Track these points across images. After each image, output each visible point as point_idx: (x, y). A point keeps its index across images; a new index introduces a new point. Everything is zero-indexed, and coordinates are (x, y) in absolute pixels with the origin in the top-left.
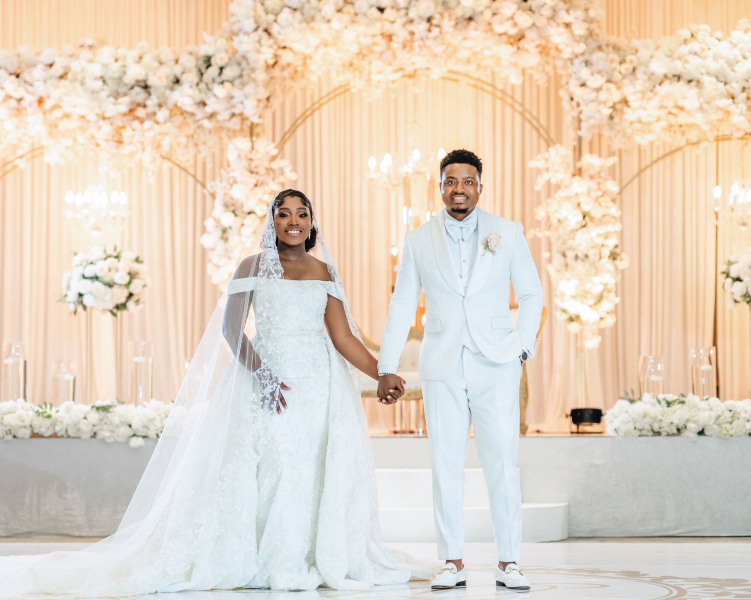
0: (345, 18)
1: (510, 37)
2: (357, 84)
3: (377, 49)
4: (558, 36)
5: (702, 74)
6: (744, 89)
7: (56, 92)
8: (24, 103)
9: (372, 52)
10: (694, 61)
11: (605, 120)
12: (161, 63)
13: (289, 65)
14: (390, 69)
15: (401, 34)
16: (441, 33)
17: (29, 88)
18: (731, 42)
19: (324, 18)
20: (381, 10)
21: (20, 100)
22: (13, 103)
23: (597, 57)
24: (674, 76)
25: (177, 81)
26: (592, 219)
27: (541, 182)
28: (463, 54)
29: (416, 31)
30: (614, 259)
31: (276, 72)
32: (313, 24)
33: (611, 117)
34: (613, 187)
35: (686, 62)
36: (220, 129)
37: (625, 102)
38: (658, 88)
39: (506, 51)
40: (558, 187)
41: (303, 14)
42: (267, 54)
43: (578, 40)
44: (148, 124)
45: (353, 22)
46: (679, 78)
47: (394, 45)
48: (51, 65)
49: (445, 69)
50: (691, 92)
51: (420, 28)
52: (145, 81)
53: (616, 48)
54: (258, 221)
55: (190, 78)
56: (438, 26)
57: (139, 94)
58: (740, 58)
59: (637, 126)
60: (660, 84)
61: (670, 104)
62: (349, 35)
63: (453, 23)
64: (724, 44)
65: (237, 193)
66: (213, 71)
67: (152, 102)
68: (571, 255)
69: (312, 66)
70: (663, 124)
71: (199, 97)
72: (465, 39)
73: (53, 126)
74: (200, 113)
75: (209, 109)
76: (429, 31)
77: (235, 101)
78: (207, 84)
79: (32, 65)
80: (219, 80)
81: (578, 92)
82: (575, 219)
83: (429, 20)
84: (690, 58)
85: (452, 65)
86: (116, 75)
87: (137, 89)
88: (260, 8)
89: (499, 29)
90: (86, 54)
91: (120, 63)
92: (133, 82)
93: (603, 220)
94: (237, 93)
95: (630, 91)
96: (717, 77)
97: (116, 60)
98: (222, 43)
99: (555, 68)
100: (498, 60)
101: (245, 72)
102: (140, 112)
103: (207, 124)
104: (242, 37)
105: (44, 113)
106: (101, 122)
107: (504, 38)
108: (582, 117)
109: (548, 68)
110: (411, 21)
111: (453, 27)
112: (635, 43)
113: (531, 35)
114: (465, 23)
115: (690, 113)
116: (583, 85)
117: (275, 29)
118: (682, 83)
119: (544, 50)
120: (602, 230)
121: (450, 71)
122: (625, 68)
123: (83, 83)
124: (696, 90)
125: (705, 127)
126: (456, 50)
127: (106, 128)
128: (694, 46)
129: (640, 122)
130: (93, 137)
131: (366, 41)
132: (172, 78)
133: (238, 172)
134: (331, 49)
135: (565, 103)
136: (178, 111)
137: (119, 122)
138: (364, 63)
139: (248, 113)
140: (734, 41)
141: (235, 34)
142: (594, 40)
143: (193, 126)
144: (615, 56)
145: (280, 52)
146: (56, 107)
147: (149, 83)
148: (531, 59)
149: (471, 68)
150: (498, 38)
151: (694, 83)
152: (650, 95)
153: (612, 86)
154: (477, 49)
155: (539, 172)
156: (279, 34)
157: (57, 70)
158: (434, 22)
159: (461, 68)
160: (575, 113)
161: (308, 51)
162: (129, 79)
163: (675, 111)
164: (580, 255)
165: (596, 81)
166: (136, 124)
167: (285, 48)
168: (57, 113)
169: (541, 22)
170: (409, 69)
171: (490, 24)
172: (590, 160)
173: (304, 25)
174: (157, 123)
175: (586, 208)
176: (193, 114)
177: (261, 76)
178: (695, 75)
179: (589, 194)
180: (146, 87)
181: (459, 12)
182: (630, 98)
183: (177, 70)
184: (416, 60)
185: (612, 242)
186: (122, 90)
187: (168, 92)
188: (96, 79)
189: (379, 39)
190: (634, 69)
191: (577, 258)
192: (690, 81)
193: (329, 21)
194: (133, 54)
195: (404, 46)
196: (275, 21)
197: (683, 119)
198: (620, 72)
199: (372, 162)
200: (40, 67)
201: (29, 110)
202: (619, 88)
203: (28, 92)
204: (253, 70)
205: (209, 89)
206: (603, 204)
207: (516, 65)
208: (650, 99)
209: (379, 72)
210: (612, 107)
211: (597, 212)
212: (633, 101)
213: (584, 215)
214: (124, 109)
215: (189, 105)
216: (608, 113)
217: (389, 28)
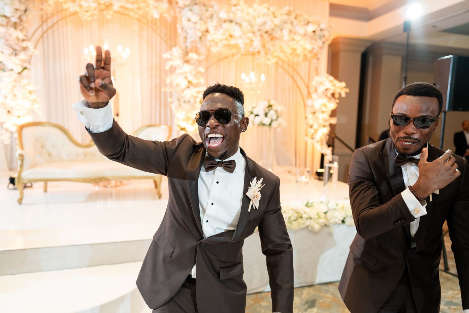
5: (242, 21)
6: (259, 30)
11: (198, 39)
18: (253, 9)
23: (196, 8)
24: (229, 20)
26: (192, 84)
27: (168, 65)
33: (201, 38)
34: (202, 70)
35: (236, 14)
37: (207, 31)
38: (223, 25)
40: (176, 68)
50: (237, 28)
53: (204, 5)
58: (257, 16)
59: (212, 43)
60: (224, 23)
61: (227, 34)
64: (251, 9)
68: (182, 100)
70: (223, 43)
81: (186, 24)
82: (184, 83)
95: (211, 26)
96: (248, 23)
99: (175, 12)
108: (188, 36)
109: (172, 12)
112: (212, 3)
115: (236, 39)
116: (189, 20)
118: (233, 24)
120: (197, 89)
122: (208, 14)
124: (239, 28)
125: (242, 46)
128: (238, 7)
129: (214, 41)
135: (179, 31)
140: (255, 9)
144: (203, 8)
148: (164, 6)
151: (238, 25)
152: (219, 27)
153: (202, 22)
155: (167, 60)
160: (184, 34)
163: (228, 38)
165: (195, 18)
172: (193, 56)
175: (190, 79)
178: (239, 21)
179: (191, 73)
190: (212, 15)
191: (185, 102)
192: (237, 23)
197: (233, 42)
198: (206, 16)
199: (85, 50)
202: (205, 23)
206: (198, 78)
207: (157, 8)
208: (219, 30)
210: (202, 32)
211: (194, 81)
212: (211, 30)
213: (189, 82)
216: (200, 34)
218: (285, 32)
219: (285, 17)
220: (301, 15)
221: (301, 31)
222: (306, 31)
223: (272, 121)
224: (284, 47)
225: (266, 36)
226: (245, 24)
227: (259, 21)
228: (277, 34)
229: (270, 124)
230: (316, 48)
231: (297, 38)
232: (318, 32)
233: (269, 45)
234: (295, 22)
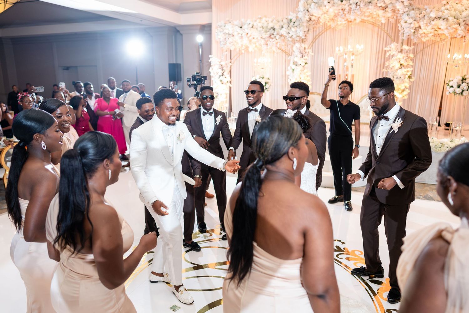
0: (330, 4)
1: (383, 7)
2: (334, 25)
3: (340, 14)
4: (399, 6)
5: (449, 17)
6: (464, 21)
7: (250, 32)
8: (243, 35)
9: (338, 15)
10: (446, 12)
11: (412, 33)
12: (278, 22)
13: (314, 20)
14: (343, 20)
15: (347, 8)
16: (360, 7)
17: (244, 31)
18: (462, 4)
19: (324, 5)
20: (342, 1)
21: (242, 34)
22: (240, 35)
23: (412, 13)
24: (438, 17)
25: (283, 27)
26: (403, 66)
28: (367, 14)
29: (352, 7)
30: (410, 78)
31: (310, 22)
32: (321, 7)
33: (414, 32)
34: (412, 56)
35: (444, 12)
36: (294, 40)
37: (420, 27)
38: (432, 22)
39: (381, 12)
40: (393, 56)
41: (318, 4)
42: (307, 18)
43: (405, 7)
44: (274, 40)
45: (333, 6)
46: (440, 18)
47: (345, 12)
48: (250, 24)
49: (360, 19)
50: (444, 23)
51: (353, 6)
52: (274, 27)
53: (419, 9)
54: (302, 67)
55: (285, 26)
56: (359, 5)
57: (272, 31)
58: (464, 10)
60: (433, 21)
61: (436, 27)
62: (331, 10)
63: (364, 4)
64: (459, 5)
65: (296, 59)
66: (292, 23)
67: (275, 33)
69: (321, 20)
70: (432, 34)
71: (288, 31)
72: (368, 9)
73: (250, 41)
74: (288, 36)
75: (290, 35)
76: (356, 7)
77: (298, 32)
78: (290, 27)
79: (245, 24)
80: (293, 26)
81: (404, 25)
82: (398, 66)
83: (357, 3)
85: (363, 18)
86: (266, 26)
87: (272, 30)
88: (306, 3)
89: (379, 5)
90: (258, 20)
91: (267, 22)
92: (270, 28)
93: (407, 66)
94: (298, 30)
95: (422, 24)
96: (454, 17)
97: (266, 22)
98: (294, 15)
99: (397, 17)
100: (378, 15)
101: (301, 23)
102: (272, 36)
103: (289, 39)
104: (300, 13)
105: (248, 38)
106: (262, 39)
107: (381, 8)
108: (405, 33)
109: (395, 17)
110: (351, 4)
111: (364, 5)
112: (426, 7)
113: (390, 6)
114: (368, 4)
115: (442, 30)
116: (406, 22)
118: (441, 20)
119: (394, 11)
120: (406, 70)
121: (362, 20)
122: (421, 16)
123: (257, 29)
124: (446, 22)
125: (447, 35)
126: (365, 13)
127: (264, 41)
128: (448, 6)
129: (424, 34)
130: (260, 44)
131: (336, 12)
132: (281, 26)
133: (297, 53)
134: (326, 15)
135: (400, 29)
136: (282, 35)
137: (266, 40)
138: (336, 19)
139: (301, 36)
140: (463, 4)
141: (298, 12)
142: (411, 7)
143: (286, 40)
144: (418, 12)
145: (311, 17)
146: (251, 36)
147: (275, 28)
148: (389, 14)
149: (369, 18)
150: (379, 8)
151: (445, 20)
152: (429, 24)
153: (416, 22)
154: (371, 12)
155: (388, 51)
156: (311, 11)
157: (251, 26)
158: (358, 4)
159: (366, 19)
160: (402, 31)
161: (318, 16)
162: (269, 27)
163: (437, 29)
164: (398, 77)
165: (410, 21)
166: (271, 40)
167: (313, 15)
170: (350, 20)
171: (376, 3)
172: (405, 47)
173: (318, 8)
174: (276, 39)
175: (402, 62)
176: (286, 36)
177: (305, 24)
178: (447, 16)
179: (403, 58)
180: (274, 29)
181: (366, 0)
182: (422, 26)
183: (282, 24)
184: (351, 17)
185: (409, 74)
186: (268, 30)
187: (279, 30)
188: (260, 27)
189: (341, 11)
190: (424, 16)
191: (397, 78)
192: (444, 19)
193: (326, 6)
194: (270, 20)
195: (348, 13)
196: (310, 7)
197: (440, 32)
198: (419, 17)
199: (337, 49)
200: (246, 25)
201: (244, 37)
202: (418, 23)
203: (243, 32)
204: (303, 23)
205: (291, 29)
206: (408, 61)
207: (384, 16)
208: (428, 26)
209: (340, 21)
211: (405, 64)
212: (422, 27)
213: (401, 65)
214: (268, 35)
215: (285, 34)
216: (414, 30)
217: (344, 7)
223: (463, 91)
226: (451, 19)
229: (462, 93)
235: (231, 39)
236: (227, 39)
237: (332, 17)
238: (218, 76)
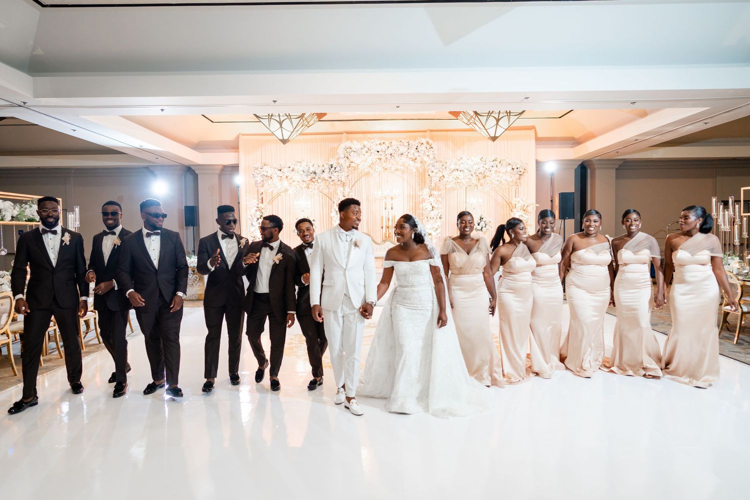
0: (368, 154)
1: (413, 159)
2: (371, 171)
4: (426, 159)
5: (464, 169)
7: (291, 175)
8: (282, 178)
9: (376, 163)
11: (438, 181)
12: (319, 167)
13: (353, 167)
14: (380, 167)
15: (383, 158)
16: (394, 158)
20: (378, 152)
22: (279, 178)
23: (436, 164)
24: (456, 169)
26: (435, 208)
28: (400, 163)
29: (387, 157)
30: (441, 218)
31: (350, 168)
32: (360, 156)
34: (440, 199)
36: (335, 184)
37: (444, 176)
38: (452, 173)
39: (412, 163)
40: (425, 200)
42: (348, 164)
44: (316, 183)
45: (371, 155)
46: (458, 170)
47: (382, 161)
48: (289, 167)
49: (395, 168)
50: (461, 173)
51: (389, 157)
52: (315, 171)
53: (441, 162)
55: (327, 171)
56: (393, 156)
57: (313, 175)
61: (455, 177)
62: (370, 159)
64: (470, 161)
66: (333, 168)
67: (317, 177)
68: (429, 218)
69: (360, 167)
70: (453, 182)
71: (329, 176)
72: (401, 159)
73: (290, 184)
74: (330, 180)
75: (332, 179)
76: (391, 157)
77: (339, 177)
79: (284, 167)
80: (334, 171)
81: (431, 174)
82: (430, 208)
83: (391, 154)
84: (461, 165)
85: (397, 166)
86: (307, 170)
88: (345, 152)
89: (410, 157)
90: (299, 164)
91: (308, 167)
93: (438, 208)
94: (340, 174)
95: (445, 173)
96: (468, 170)
98: (335, 161)
99: (425, 167)
100: (409, 165)
101: (342, 169)
102: (314, 180)
103: (331, 183)
104: (340, 160)
105: (288, 180)
106: (303, 183)
109: (423, 167)
110: (386, 155)
111: (397, 156)
112: (446, 160)
113: (418, 158)
114: (401, 155)
115: (461, 179)
116: (432, 172)
117: (349, 157)
119: (421, 162)
120: (437, 211)
121: (397, 168)
122: (443, 167)
123: (298, 172)
125: (465, 183)
126: (398, 162)
127: (305, 184)
128: (462, 161)
129: (448, 182)
130: (301, 186)
131: (374, 160)
132: (322, 171)
134: (365, 162)
135: (427, 177)
136: (324, 179)
137: (308, 183)
138: (374, 166)
139: (342, 180)
141: (339, 159)
142: (435, 160)
143: (328, 184)
144: (441, 164)
145: (351, 163)
146: (291, 179)
148: (418, 165)
149: (403, 167)
150: (410, 159)
152: (450, 174)
153: (440, 172)
154: (404, 162)
155: (421, 195)
156: (351, 158)
157: (291, 169)
159: (399, 167)
160: (430, 179)
161: (358, 163)
162: (311, 171)
163: (457, 179)
164: (432, 218)
165: (436, 171)
166: (313, 183)
168: (292, 180)
169: (421, 155)
170: (385, 168)
172: (435, 193)
173: (357, 156)
174: (318, 183)
175: (433, 205)
176: (328, 180)
177: (346, 170)
178: (462, 169)
179: (434, 201)
180: (315, 173)
181: (399, 152)
183: (323, 169)
184: (388, 165)
185: (440, 215)
186: (309, 174)
187: (321, 174)
188: (301, 171)
189: (377, 160)
190: (446, 168)
192: (461, 171)
193: (364, 155)
194: (311, 165)
195: (384, 162)
196: (350, 155)
197: (459, 181)
199: (375, 192)
200: (287, 168)
201: (284, 180)
202: (442, 173)
203: (283, 175)
204: (344, 168)
205: (332, 173)
206: (438, 204)
207: (414, 166)
209: (378, 168)
210: (440, 178)
211: (436, 206)
212: (446, 176)
213: (433, 207)
214: (309, 179)
215: (327, 178)
216: (439, 179)
217: (380, 157)
218: (493, 172)
219: (492, 163)
220: (504, 160)
221: (503, 170)
222: (506, 170)
223: (482, 228)
224: (493, 181)
225: (480, 175)
226: (465, 171)
227: (475, 167)
228: (488, 173)
229: (481, 229)
230: (515, 180)
231: (501, 175)
232: (515, 170)
233: (482, 181)
234: (499, 165)
235: (270, 181)
236: (265, 182)
237: (369, 164)
238: (256, 219)
